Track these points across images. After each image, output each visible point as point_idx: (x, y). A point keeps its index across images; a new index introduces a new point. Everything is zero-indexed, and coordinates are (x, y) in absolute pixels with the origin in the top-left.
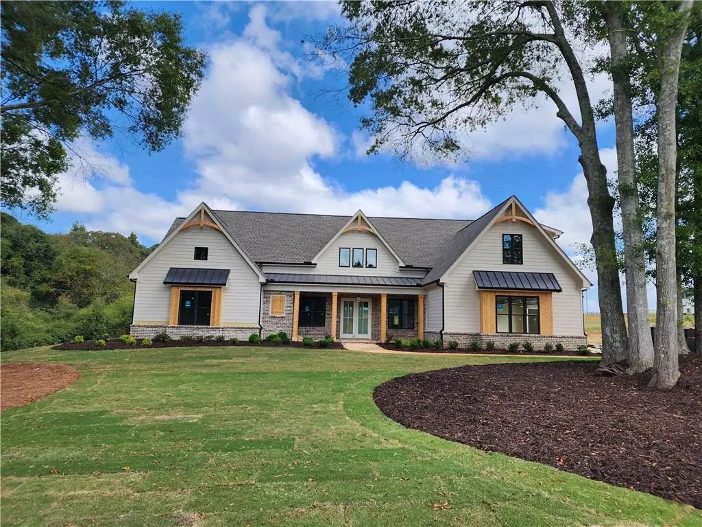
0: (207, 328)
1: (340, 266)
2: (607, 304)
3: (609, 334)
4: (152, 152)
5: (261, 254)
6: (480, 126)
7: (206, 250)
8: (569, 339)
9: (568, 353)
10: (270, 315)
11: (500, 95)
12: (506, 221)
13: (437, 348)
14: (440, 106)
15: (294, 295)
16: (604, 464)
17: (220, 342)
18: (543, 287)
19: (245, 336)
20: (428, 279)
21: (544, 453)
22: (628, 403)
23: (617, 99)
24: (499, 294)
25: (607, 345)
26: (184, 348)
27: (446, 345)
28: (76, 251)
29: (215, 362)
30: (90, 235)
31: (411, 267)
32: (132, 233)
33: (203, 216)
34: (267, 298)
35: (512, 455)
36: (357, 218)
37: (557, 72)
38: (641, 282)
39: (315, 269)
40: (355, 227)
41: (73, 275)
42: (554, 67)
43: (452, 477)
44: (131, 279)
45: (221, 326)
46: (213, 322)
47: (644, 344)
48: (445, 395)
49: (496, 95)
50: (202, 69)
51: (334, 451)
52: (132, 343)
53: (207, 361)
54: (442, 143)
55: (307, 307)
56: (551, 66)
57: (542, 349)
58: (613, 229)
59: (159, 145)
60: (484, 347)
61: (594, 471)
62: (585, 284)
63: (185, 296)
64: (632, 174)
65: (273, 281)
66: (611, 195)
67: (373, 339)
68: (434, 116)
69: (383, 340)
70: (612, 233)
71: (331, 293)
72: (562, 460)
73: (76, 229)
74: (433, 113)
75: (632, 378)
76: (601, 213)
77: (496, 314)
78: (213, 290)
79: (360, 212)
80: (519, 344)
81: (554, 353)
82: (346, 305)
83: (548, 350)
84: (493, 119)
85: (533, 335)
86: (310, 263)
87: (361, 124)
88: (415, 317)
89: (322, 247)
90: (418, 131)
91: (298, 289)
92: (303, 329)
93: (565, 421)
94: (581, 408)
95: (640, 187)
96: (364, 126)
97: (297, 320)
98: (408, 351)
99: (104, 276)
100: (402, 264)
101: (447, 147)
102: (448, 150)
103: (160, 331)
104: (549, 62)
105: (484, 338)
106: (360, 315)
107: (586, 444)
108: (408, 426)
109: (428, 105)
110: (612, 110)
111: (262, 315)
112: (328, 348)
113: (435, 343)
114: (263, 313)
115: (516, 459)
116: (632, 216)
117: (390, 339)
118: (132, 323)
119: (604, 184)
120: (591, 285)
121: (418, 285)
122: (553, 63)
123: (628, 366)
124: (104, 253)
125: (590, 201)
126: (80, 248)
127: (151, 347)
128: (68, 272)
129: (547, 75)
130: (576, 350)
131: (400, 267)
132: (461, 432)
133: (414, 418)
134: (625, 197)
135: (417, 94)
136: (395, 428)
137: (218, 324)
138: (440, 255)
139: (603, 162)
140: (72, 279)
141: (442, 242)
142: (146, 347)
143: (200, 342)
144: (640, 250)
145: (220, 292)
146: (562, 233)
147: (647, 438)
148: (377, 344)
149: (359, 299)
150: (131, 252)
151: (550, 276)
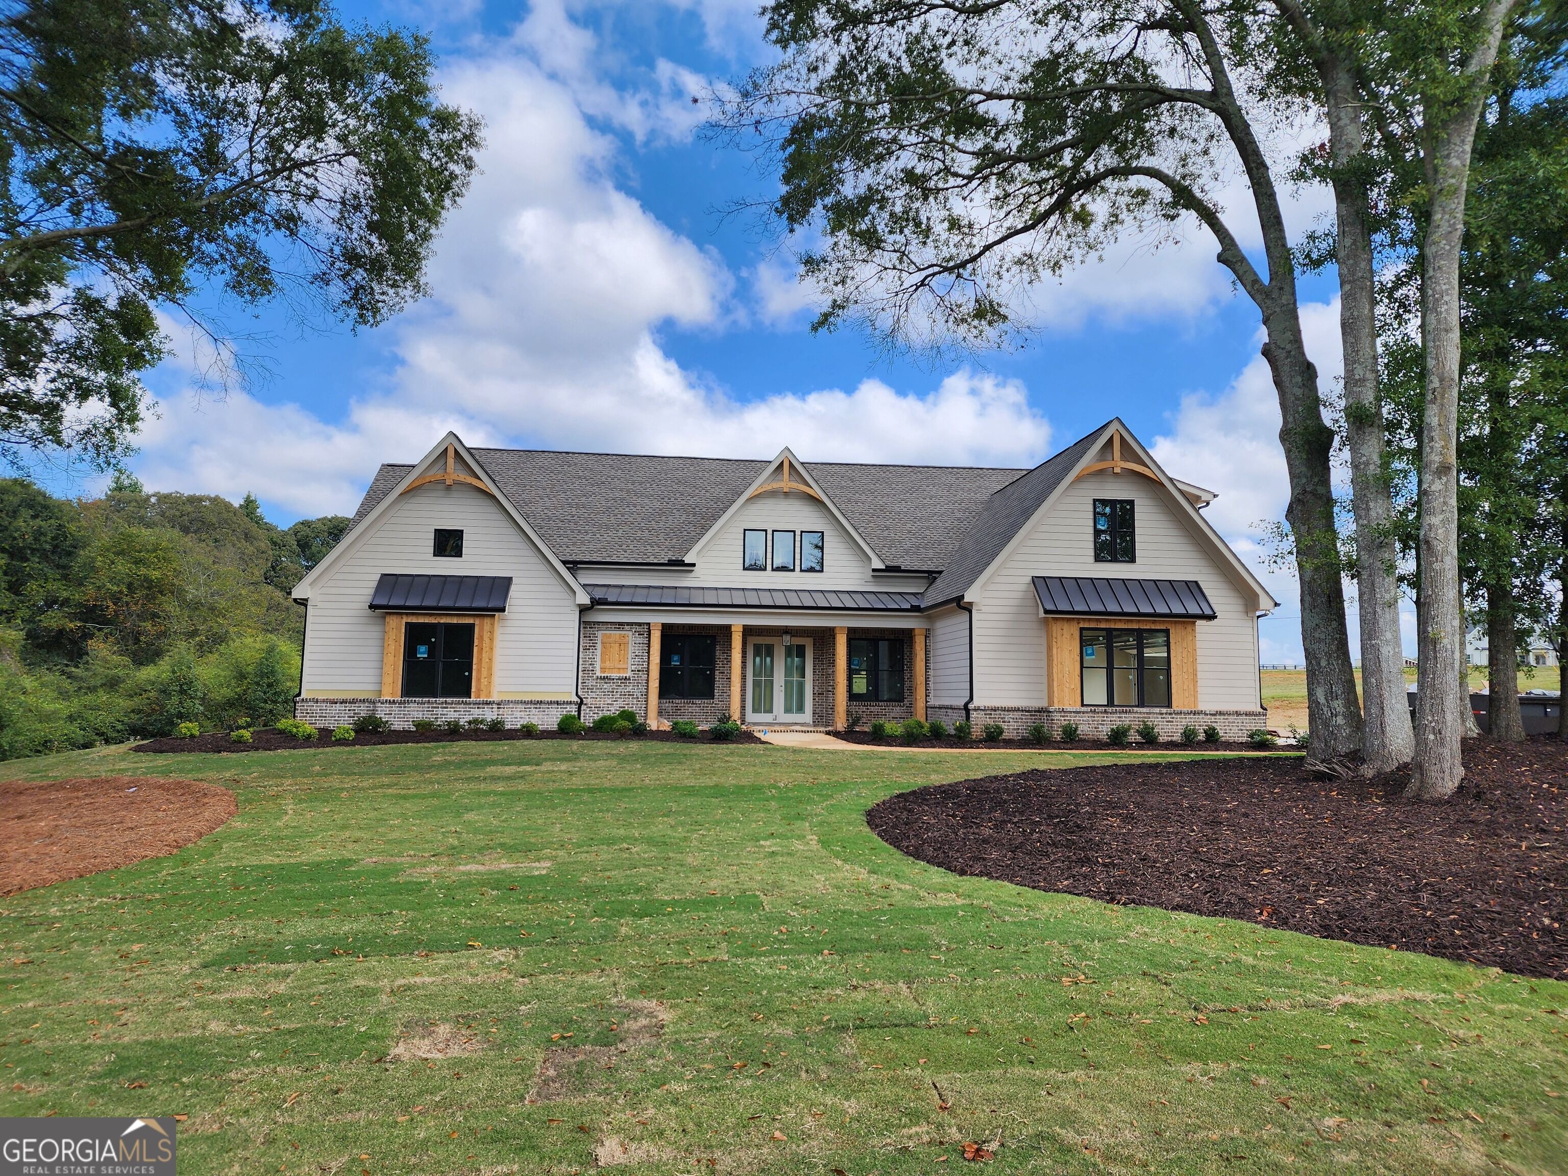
0: (466, 703)
1: (745, 569)
2: (1320, 640)
3: (1322, 700)
4: (361, 328)
5: (574, 544)
6: (1049, 272)
7: (458, 534)
8: (1231, 719)
9: (1228, 746)
10: (599, 674)
11: (1091, 208)
12: (1101, 473)
13: (961, 738)
14: (966, 230)
15: (649, 632)
16: (1341, 917)
17: (496, 731)
18: (1177, 609)
19: (549, 720)
20: (934, 596)
21: (1229, 904)
22: (1370, 824)
23: (1342, 233)
24: (1086, 625)
25: (1319, 722)
26: (426, 745)
27: (977, 731)
28: (128, 538)
29: (509, 770)
30: (153, 500)
31: (897, 569)
32: (249, 497)
33: (451, 460)
34: (591, 638)
35: (1174, 909)
36: (781, 464)
37: (1212, 163)
38: (1387, 596)
39: (692, 575)
40: (776, 485)
41: (121, 592)
42: (1206, 152)
43: (1078, 941)
44: (295, 600)
45: (495, 698)
46: (479, 690)
47: (1393, 717)
48: (1016, 820)
49: (1083, 206)
50: (472, 152)
51: (844, 912)
52: (309, 736)
53: (491, 770)
54: (970, 307)
55: (676, 658)
56: (1199, 149)
57: (1177, 738)
58: (1330, 492)
59: (376, 311)
60: (1057, 735)
61: (1326, 927)
62: (1264, 603)
63: (414, 635)
64: (1371, 384)
65: (603, 602)
66: (1328, 423)
67: (815, 724)
68: (954, 251)
69: (841, 724)
70: (1329, 502)
71: (728, 627)
72: (1265, 913)
73: (119, 488)
74: (951, 244)
75: (1372, 783)
76: (1307, 459)
77: (1082, 667)
78: (477, 622)
79: (787, 454)
80: (1130, 727)
81: (1200, 746)
82: (757, 652)
83: (1188, 740)
84: (1077, 258)
85: (1157, 710)
86: (681, 563)
87: (802, 269)
88: (907, 676)
89: (705, 529)
90: (923, 283)
91: (658, 619)
92: (667, 705)
93: (1258, 855)
94: (1282, 834)
95: (1387, 410)
96: (807, 272)
97: (657, 685)
98: (901, 745)
99: (191, 593)
100: (877, 564)
101: (980, 314)
102: (983, 322)
103: (363, 711)
104: (1194, 141)
105: (1056, 716)
106: (788, 673)
107: (1305, 888)
108: (962, 873)
109: (940, 229)
110: (1332, 255)
111: (580, 674)
112: (733, 742)
113: (956, 729)
114: (582, 671)
115: (1183, 915)
116: (1372, 467)
117: (856, 722)
118: (299, 694)
119: (1314, 403)
120: (1276, 605)
121: (915, 609)
122: (1202, 142)
123: (1363, 761)
124: (188, 541)
125: (1285, 436)
126: (134, 530)
127: (353, 743)
128: (109, 585)
129: (1191, 168)
130: (1244, 740)
131: (874, 570)
132: (1067, 879)
133: (970, 858)
134: (1359, 428)
135: (917, 204)
136: (936, 875)
137: (489, 694)
138: (957, 544)
139: (1311, 355)
140: (116, 599)
141: (958, 515)
142: (341, 745)
143: (453, 733)
144: (1386, 534)
145: (493, 625)
146: (1215, 496)
147: (1414, 877)
148: (828, 733)
149: (787, 639)
150: (247, 537)
151: (1192, 586)
